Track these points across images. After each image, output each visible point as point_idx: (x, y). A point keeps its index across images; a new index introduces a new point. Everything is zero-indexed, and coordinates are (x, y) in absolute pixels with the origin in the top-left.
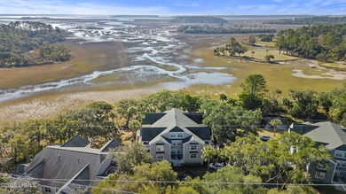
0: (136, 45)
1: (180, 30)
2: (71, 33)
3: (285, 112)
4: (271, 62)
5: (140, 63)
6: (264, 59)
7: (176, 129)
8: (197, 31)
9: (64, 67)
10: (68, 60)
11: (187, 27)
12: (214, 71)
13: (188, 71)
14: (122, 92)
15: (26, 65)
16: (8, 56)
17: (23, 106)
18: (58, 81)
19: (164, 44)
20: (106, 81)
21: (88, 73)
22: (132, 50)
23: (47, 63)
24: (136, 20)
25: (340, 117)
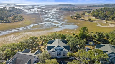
0: (45, 14)
1: (60, 9)
2: (24, 10)
3: (94, 39)
4: (90, 21)
5: (47, 21)
6: (87, 20)
7: (59, 46)
8: (65, 9)
9: (21, 23)
10: (23, 20)
11: (62, 8)
12: (71, 24)
13: (62, 24)
14: (41, 32)
15: (9, 22)
16: (3, 19)
17: (8, 37)
18: (20, 28)
19: (55, 14)
20: (35, 28)
21: (30, 25)
22: (44, 16)
23: (16, 21)
24: (45, 5)
25: (112, 42)
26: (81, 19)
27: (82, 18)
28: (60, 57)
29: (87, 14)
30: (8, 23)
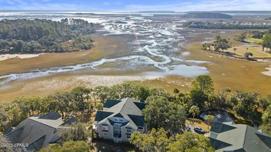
1: (185, 25)
4: (249, 59)
6: (243, 56)
7: (119, 115)
8: (199, 26)
9: (84, 54)
10: (90, 48)
11: (191, 23)
14: (113, 77)
15: (62, 51)
16: (52, 44)
18: (75, 65)
20: (107, 67)
21: (97, 60)
23: (75, 51)
24: (155, 16)
26: (227, 53)
27: (229, 50)
28: (121, 140)
29: (253, 40)
30: (58, 54)
